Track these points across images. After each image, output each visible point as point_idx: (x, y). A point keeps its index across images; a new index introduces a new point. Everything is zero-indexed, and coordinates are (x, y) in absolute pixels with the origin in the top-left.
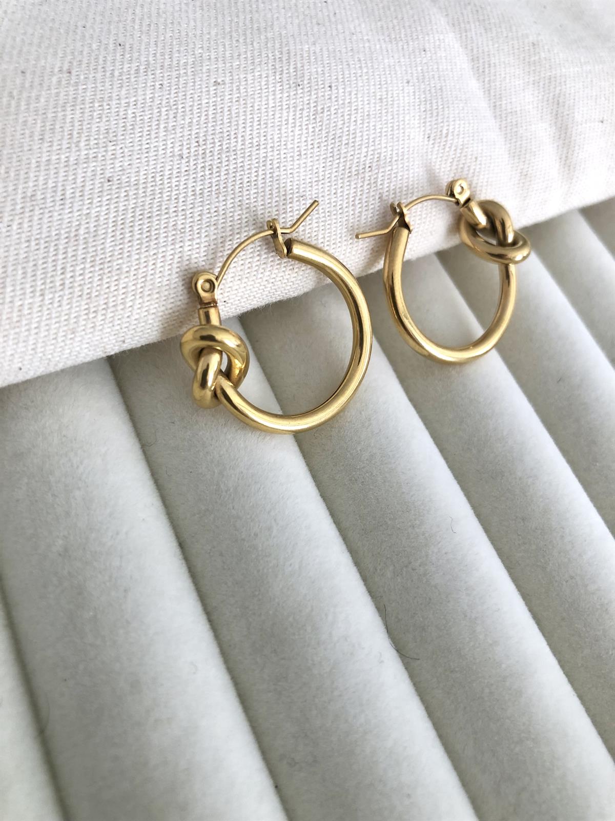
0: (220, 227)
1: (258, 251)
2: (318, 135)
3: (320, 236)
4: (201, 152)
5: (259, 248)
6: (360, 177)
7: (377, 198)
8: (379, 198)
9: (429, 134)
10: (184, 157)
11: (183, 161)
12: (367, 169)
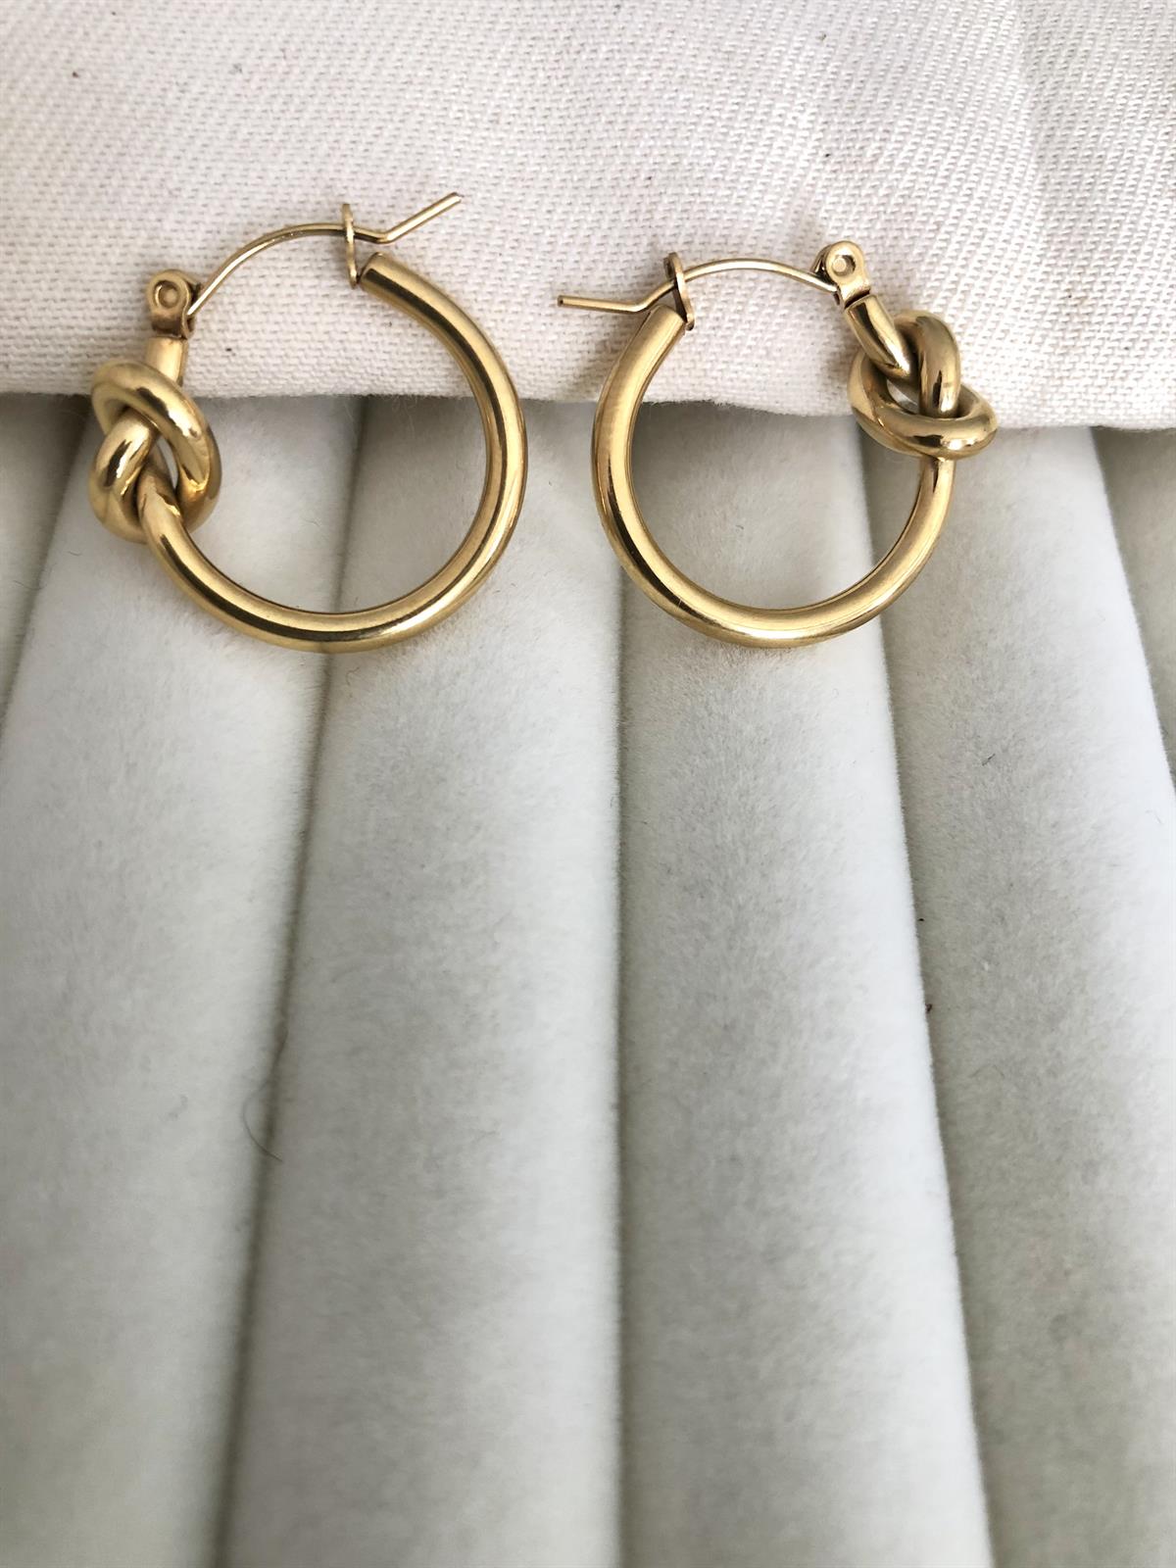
0: (254, 204)
1: (320, 268)
2: (554, 93)
3: (474, 279)
4: (280, 70)
5: (323, 264)
6: (618, 193)
7: (645, 241)
8: (651, 244)
9: (829, 149)
10: (244, 70)
11: (239, 76)
12: (640, 183)
